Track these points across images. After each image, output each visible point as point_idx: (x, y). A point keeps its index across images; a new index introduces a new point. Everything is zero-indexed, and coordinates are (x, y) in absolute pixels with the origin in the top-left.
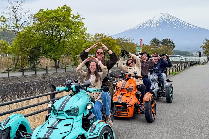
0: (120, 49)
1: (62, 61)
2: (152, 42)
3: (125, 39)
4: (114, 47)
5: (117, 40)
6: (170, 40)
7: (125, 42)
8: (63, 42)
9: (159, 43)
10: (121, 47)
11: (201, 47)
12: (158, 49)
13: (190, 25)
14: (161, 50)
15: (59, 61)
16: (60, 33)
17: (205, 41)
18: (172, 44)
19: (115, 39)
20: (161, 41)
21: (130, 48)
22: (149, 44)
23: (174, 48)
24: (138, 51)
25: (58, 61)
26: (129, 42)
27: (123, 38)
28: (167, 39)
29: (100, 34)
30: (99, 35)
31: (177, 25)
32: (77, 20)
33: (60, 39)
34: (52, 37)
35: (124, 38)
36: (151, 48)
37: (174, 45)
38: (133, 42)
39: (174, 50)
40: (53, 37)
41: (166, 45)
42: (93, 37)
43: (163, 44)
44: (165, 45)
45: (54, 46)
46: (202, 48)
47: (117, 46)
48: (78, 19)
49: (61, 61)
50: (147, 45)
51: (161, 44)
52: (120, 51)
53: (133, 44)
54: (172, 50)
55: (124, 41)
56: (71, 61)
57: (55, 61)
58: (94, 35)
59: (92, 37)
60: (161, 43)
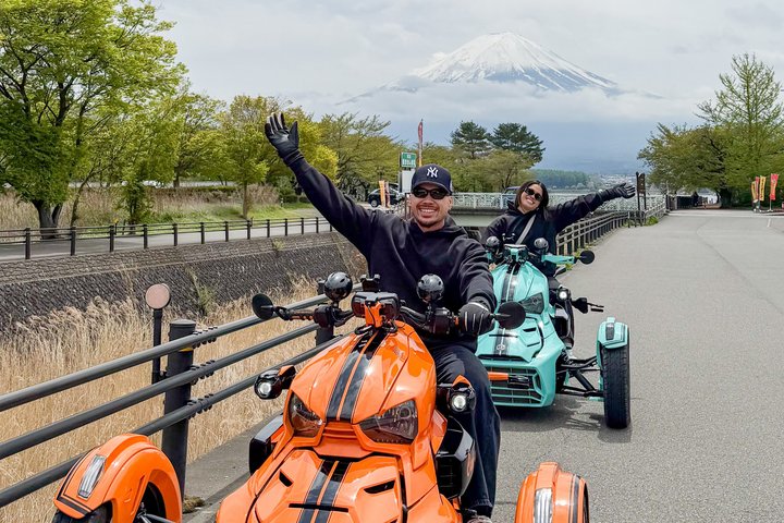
0: (336, 160)
1: (75, 205)
2: (459, 135)
3: (356, 120)
4: (310, 150)
5: (325, 123)
6: (524, 129)
7: (355, 135)
8: (80, 123)
9: (485, 140)
10: (339, 154)
11: (641, 156)
12: (478, 163)
13: (593, 80)
14: (493, 167)
15: (57, 209)
16: (61, 85)
17: (658, 134)
18: (532, 145)
19: (317, 119)
20: (493, 135)
21: (376, 159)
22: (446, 142)
23: (540, 159)
24: (405, 169)
25: (52, 209)
26: (372, 134)
27: (348, 116)
28: (514, 127)
29: (254, 97)
30: (248, 103)
31: (549, 79)
32: (139, 26)
33: (64, 108)
34: (22, 101)
35: (351, 118)
36: (453, 159)
37: (538, 149)
38: (385, 132)
39: (537, 166)
40: (26, 100)
41: (512, 146)
42: (228, 110)
43: (498, 145)
44: (508, 148)
45: (34, 139)
46: (644, 159)
47: (321, 148)
48: (146, 22)
49: (67, 206)
50: (440, 148)
51: (490, 145)
52: (336, 168)
53: (385, 140)
54: (532, 168)
55: (352, 132)
56: (119, 207)
57: (39, 204)
58: (230, 101)
59: (224, 110)
60: (491, 139)
